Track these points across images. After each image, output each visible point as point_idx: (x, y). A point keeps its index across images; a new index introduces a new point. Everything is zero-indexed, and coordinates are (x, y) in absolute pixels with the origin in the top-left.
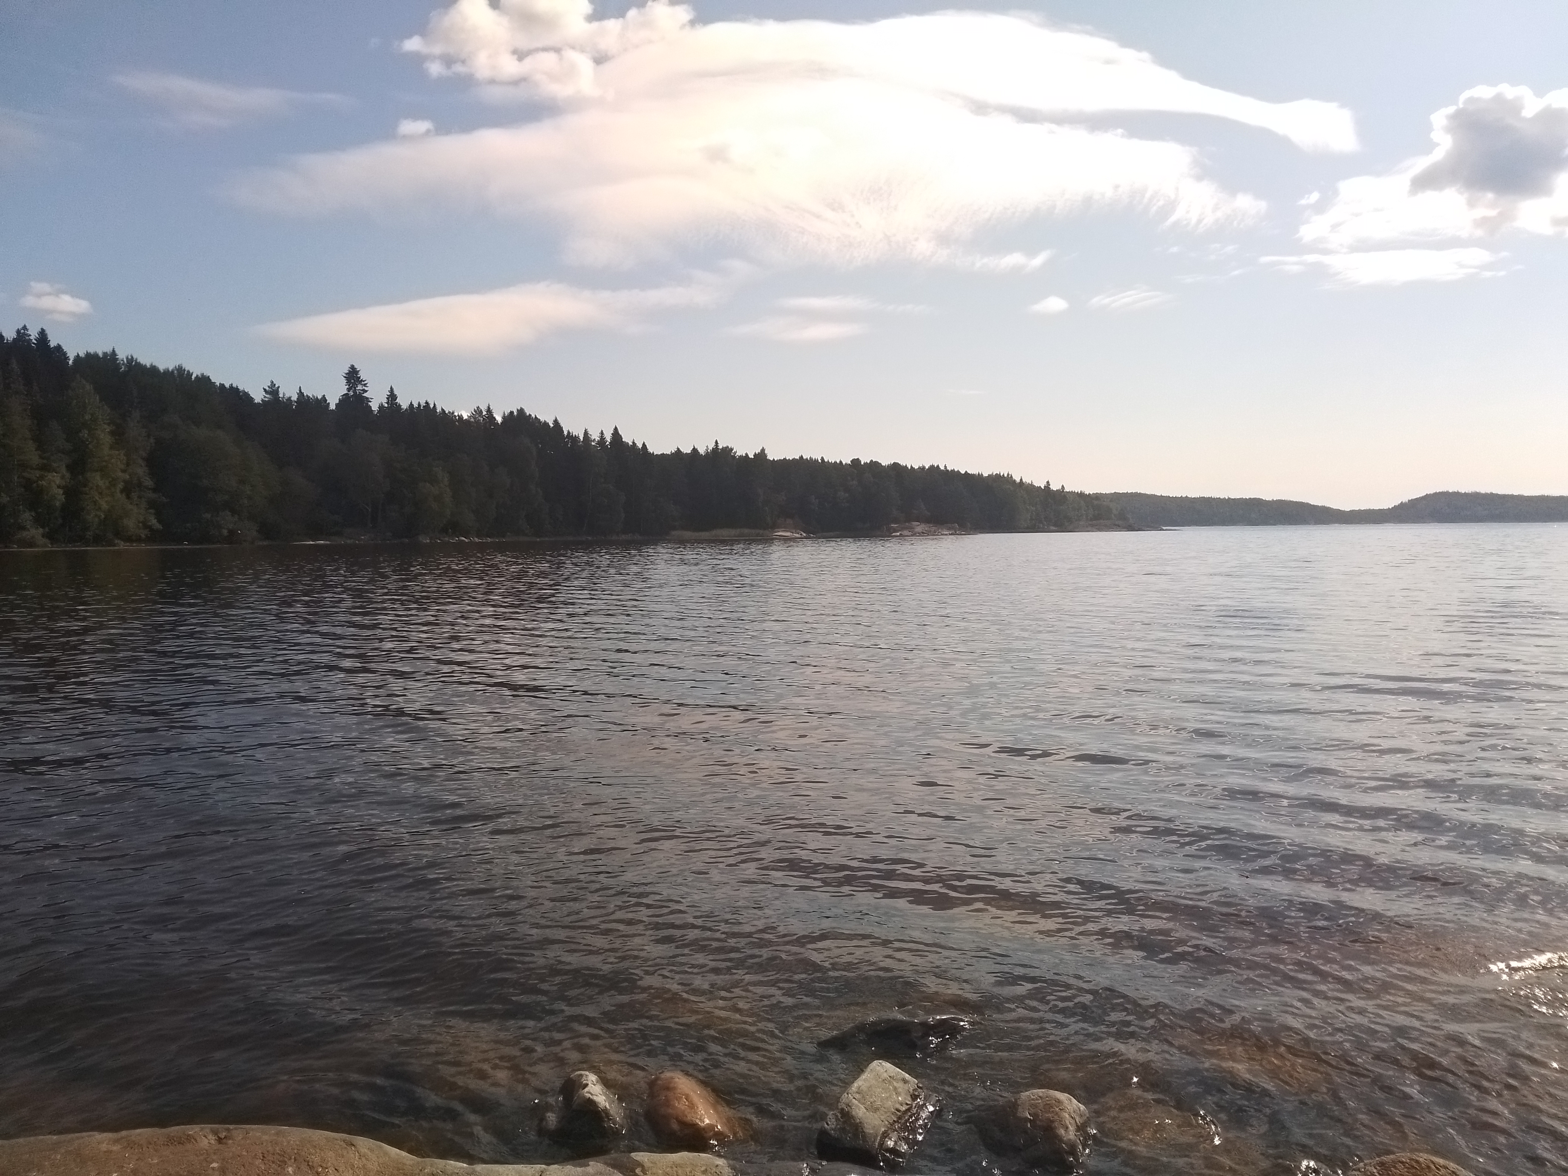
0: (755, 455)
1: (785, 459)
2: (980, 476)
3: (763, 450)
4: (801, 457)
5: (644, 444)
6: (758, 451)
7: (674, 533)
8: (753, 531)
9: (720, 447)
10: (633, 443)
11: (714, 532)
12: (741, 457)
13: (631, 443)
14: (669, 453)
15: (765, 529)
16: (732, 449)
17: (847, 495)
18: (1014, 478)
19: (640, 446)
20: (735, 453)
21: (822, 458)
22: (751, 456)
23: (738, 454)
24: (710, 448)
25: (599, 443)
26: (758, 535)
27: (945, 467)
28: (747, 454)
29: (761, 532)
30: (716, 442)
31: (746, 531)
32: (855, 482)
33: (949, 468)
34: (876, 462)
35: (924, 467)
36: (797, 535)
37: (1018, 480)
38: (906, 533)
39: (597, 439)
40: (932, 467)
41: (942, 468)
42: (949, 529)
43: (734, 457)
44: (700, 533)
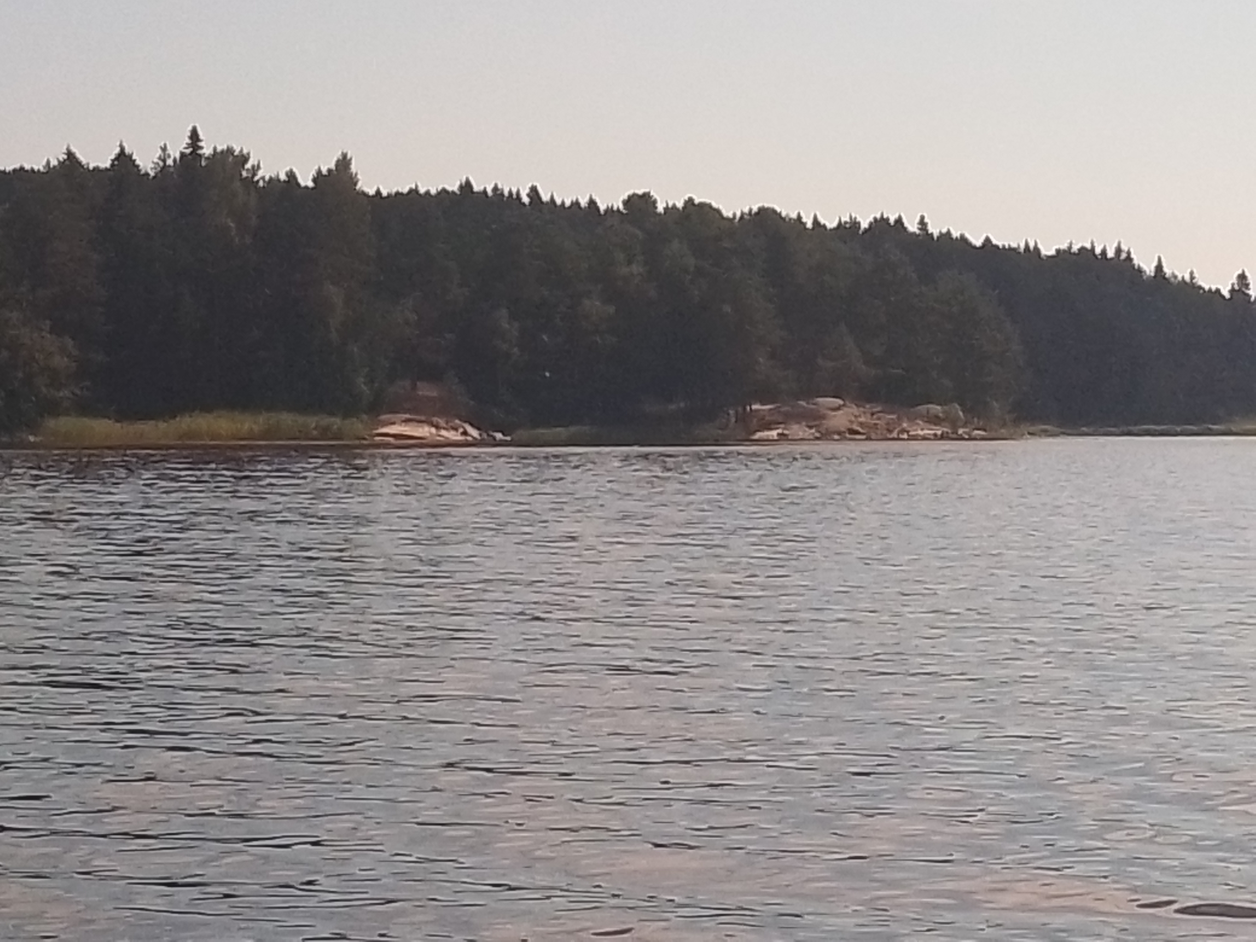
0: (319, 178)
1: (414, 192)
2: (1032, 253)
3: (344, 163)
4: (467, 187)
6: (328, 164)
8: (312, 421)
9: (207, 151)
11: (184, 422)
12: (273, 181)
14: (39, 166)
15: (349, 413)
16: (245, 159)
17: (611, 310)
18: (1137, 261)
20: (255, 169)
21: (534, 191)
22: (306, 180)
23: (265, 173)
24: (175, 153)
26: (325, 432)
27: (922, 223)
28: (291, 175)
29: (336, 422)
30: (194, 136)
31: (288, 419)
32: (636, 269)
33: (934, 230)
34: (704, 206)
35: (855, 224)
36: (453, 436)
37: (1149, 269)
38: (797, 430)
40: (880, 223)
41: (912, 227)
42: (935, 420)
43: (250, 183)
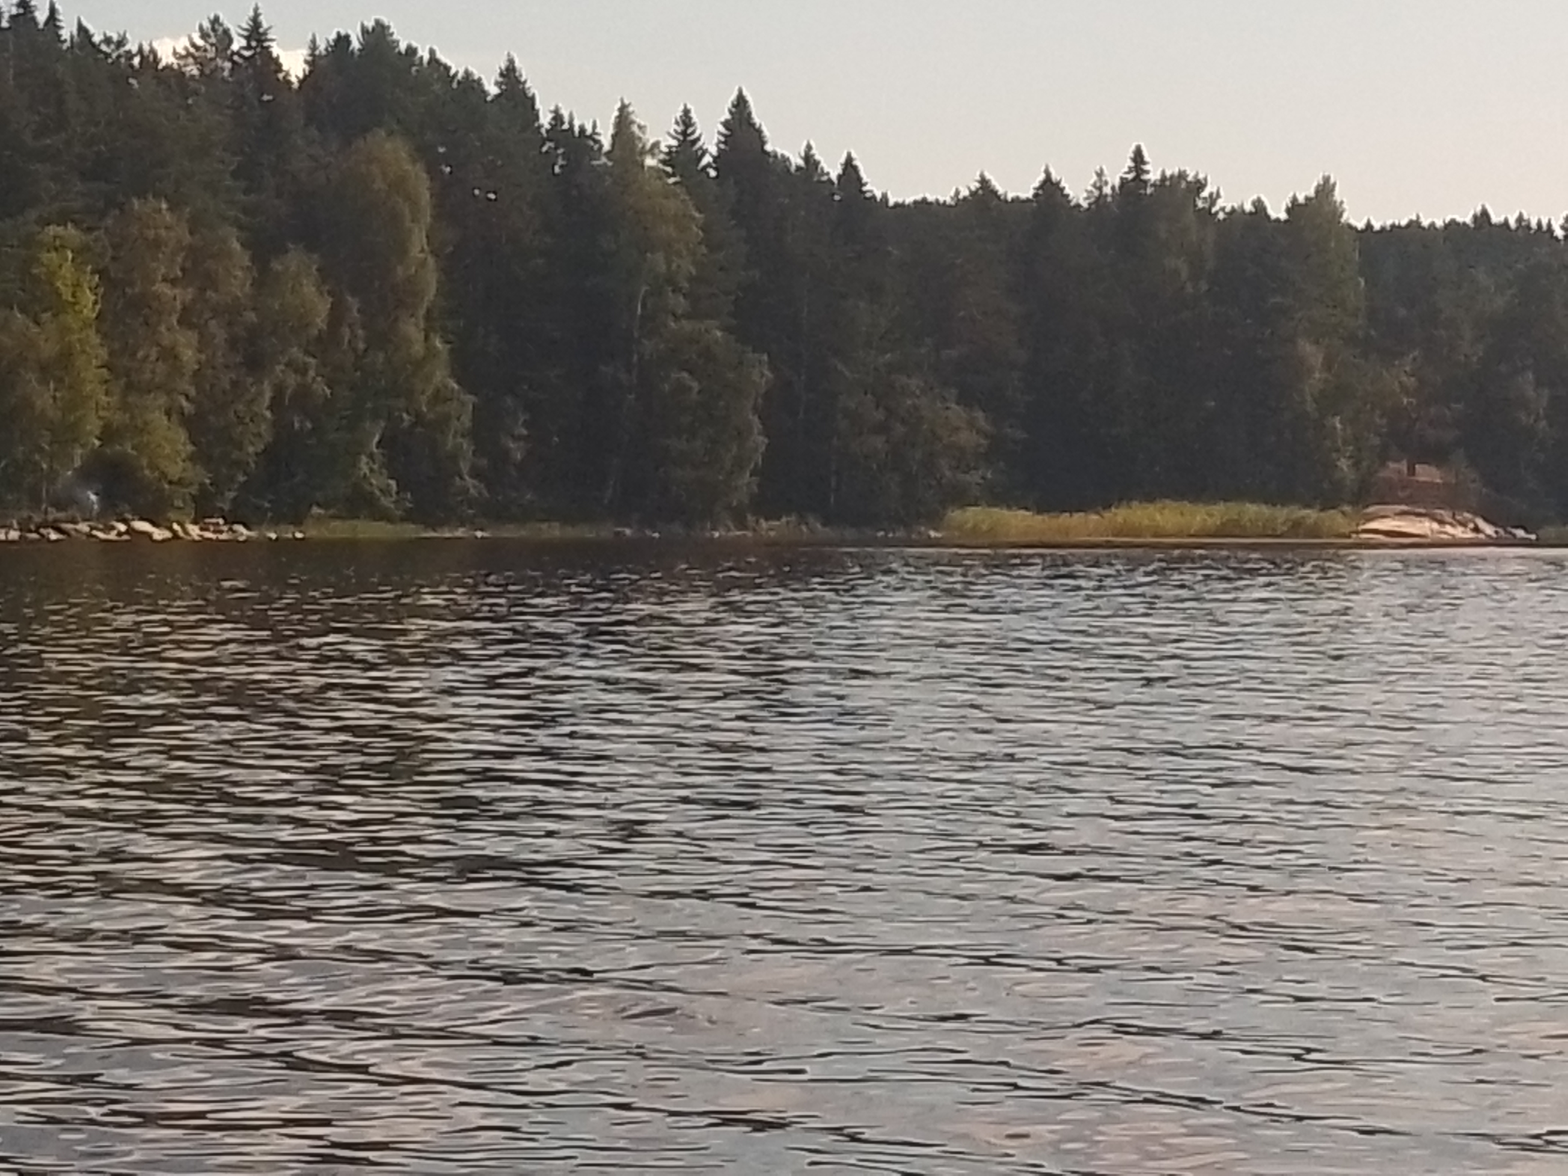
0: (1294, 208)
1: (1414, 224)
3: (1325, 189)
4: (1483, 217)
5: (849, 166)
6: (1305, 191)
7: (955, 515)
8: (1281, 514)
9: (1153, 175)
10: (808, 157)
11: (1120, 515)
12: (1236, 213)
13: (797, 161)
14: (946, 197)
15: (1328, 503)
16: (1200, 185)
19: (833, 170)
20: (1213, 199)
22: (1278, 211)
23: (1226, 203)
24: (1114, 179)
25: (671, 158)
26: (1295, 528)
28: (1259, 205)
29: (1311, 515)
30: (1138, 158)
31: (1252, 510)
36: (1459, 532)
39: (668, 142)
43: (1207, 214)
44: (1065, 519)
